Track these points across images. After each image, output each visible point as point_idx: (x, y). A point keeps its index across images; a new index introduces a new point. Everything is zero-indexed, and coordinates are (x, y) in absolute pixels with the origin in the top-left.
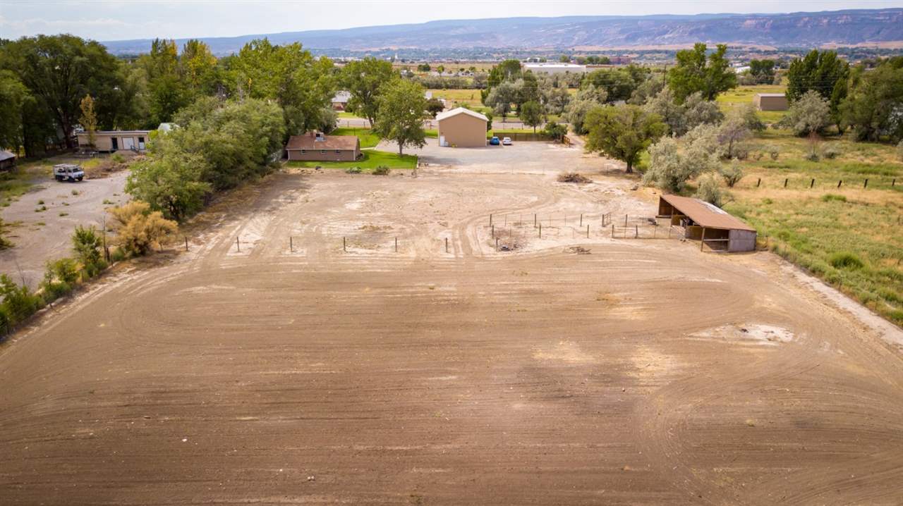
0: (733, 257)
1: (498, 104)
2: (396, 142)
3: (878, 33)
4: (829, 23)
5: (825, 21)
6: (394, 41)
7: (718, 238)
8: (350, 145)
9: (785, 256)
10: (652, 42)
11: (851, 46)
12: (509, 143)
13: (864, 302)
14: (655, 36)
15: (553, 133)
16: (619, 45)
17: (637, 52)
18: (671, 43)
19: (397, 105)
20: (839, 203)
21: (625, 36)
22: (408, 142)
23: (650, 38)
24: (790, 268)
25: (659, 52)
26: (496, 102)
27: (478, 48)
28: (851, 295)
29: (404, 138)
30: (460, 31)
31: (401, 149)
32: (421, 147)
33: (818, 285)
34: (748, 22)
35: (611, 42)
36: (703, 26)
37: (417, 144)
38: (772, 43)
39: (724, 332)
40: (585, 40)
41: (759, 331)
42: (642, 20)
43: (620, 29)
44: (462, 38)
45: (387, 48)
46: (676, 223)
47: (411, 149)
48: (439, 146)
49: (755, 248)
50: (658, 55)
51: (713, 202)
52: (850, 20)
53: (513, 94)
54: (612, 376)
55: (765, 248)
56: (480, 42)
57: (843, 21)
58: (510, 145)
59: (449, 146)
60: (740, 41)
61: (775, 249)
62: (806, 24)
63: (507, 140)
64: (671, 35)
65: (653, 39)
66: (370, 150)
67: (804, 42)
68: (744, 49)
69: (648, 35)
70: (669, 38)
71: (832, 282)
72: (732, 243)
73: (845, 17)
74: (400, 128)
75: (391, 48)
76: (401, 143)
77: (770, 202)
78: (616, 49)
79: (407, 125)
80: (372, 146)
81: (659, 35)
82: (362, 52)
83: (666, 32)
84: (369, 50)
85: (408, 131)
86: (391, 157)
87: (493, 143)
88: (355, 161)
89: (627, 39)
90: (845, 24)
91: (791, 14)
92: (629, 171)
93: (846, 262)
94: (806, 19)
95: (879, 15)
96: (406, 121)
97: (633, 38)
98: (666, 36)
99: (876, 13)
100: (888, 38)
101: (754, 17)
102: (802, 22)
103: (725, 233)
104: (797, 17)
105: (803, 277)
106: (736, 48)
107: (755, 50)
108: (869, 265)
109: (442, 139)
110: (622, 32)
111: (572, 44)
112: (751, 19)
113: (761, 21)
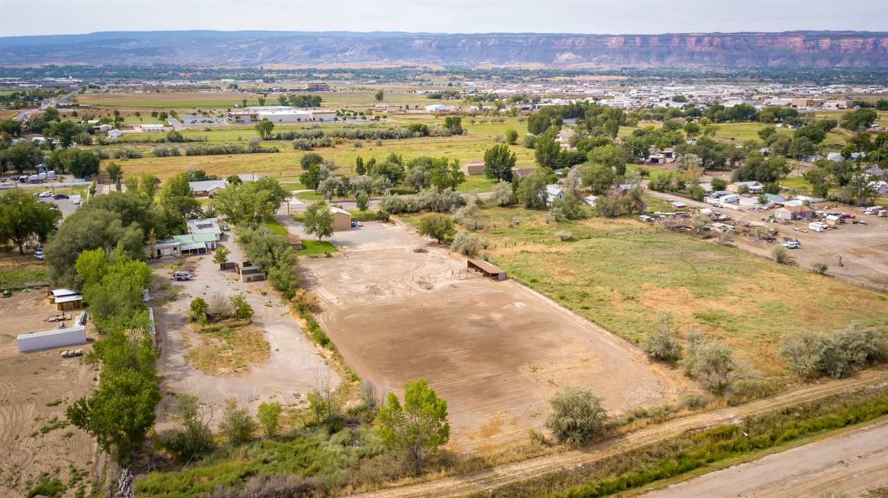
0: (502, 282)
3: (520, 54)
4: (482, 45)
5: (479, 43)
6: (56, 55)
7: (495, 276)
9: (516, 280)
10: (336, 60)
11: (502, 67)
13: (541, 293)
14: (337, 53)
17: (325, 72)
20: (526, 254)
21: (308, 53)
23: (332, 55)
24: (519, 285)
25: (345, 71)
27: (159, 65)
28: (537, 291)
30: (133, 45)
33: (527, 289)
34: (418, 42)
36: (379, 45)
39: (509, 306)
40: (270, 57)
41: (517, 304)
42: (323, 37)
43: (302, 46)
44: (139, 52)
45: (51, 64)
46: (477, 271)
49: (506, 278)
50: (346, 76)
51: (486, 260)
52: (498, 43)
54: (490, 320)
55: (509, 278)
56: (158, 57)
57: (493, 43)
58: (362, 226)
60: (413, 59)
61: (513, 278)
62: (464, 45)
63: (359, 223)
64: (352, 53)
65: (335, 57)
67: (465, 61)
68: (418, 69)
69: (329, 51)
70: (350, 56)
71: (531, 288)
72: (500, 277)
73: (492, 39)
75: (56, 64)
77: (503, 256)
78: (303, 67)
81: (340, 53)
82: (21, 70)
83: (347, 50)
84: (29, 66)
89: (311, 56)
90: (495, 45)
91: (451, 35)
92: (439, 243)
93: (534, 281)
94: (464, 41)
95: (517, 38)
97: (315, 55)
98: (347, 54)
99: (516, 36)
100: (527, 59)
101: (421, 36)
102: (461, 43)
103: (497, 275)
104: (457, 37)
105: (524, 287)
106: (412, 67)
107: (428, 70)
108: (540, 281)
110: (305, 49)
111: (258, 60)
112: (420, 39)
113: (429, 41)
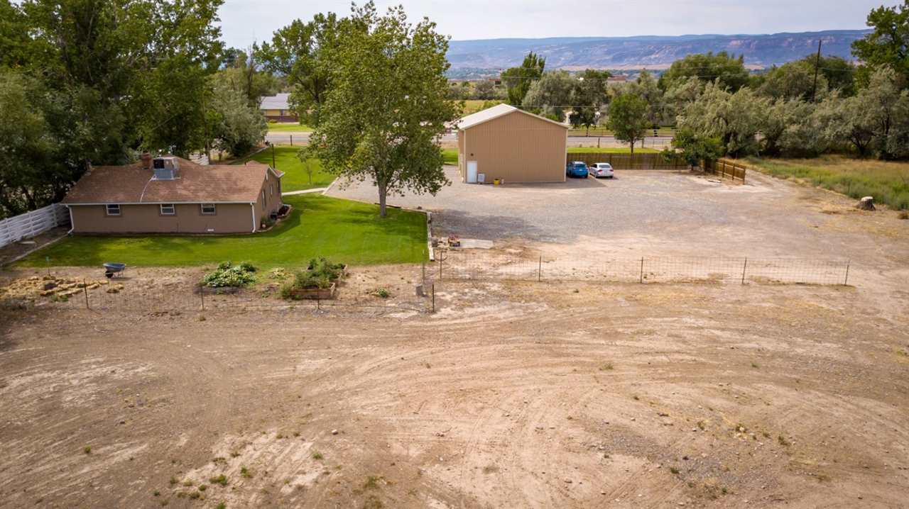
1: (545, 106)
2: (369, 179)
8: (240, 191)
10: (639, 63)
12: (610, 173)
14: (642, 56)
15: (692, 153)
16: (605, 66)
18: (657, 63)
19: (369, 82)
21: (611, 56)
22: (403, 178)
23: (636, 58)
26: (542, 104)
29: (391, 168)
31: (383, 195)
32: (435, 189)
34: (734, 43)
35: (598, 62)
36: (689, 47)
37: (422, 182)
38: (758, 62)
40: (572, 61)
42: (628, 41)
43: (606, 50)
47: (408, 197)
48: (466, 182)
52: (834, 41)
53: (568, 92)
56: (466, 63)
57: (827, 41)
58: (611, 177)
59: (488, 182)
62: (790, 44)
63: (602, 168)
64: (657, 56)
65: (639, 60)
66: (311, 196)
69: (633, 55)
70: (656, 58)
73: (829, 37)
74: (378, 143)
76: (383, 181)
78: (604, 69)
79: (398, 135)
80: (318, 185)
81: (645, 55)
83: (652, 53)
85: (402, 150)
86: (358, 215)
87: (575, 176)
88: (256, 234)
89: (614, 60)
91: (776, 35)
94: (791, 40)
96: (396, 124)
97: (619, 58)
98: (653, 57)
101: (738, 37)
102: (787, 43)
104: (781, 38)
109: (472, 167)
110: (608, 53)
111: (559, 64)
112: (736, 40)
113: (747, 41)
